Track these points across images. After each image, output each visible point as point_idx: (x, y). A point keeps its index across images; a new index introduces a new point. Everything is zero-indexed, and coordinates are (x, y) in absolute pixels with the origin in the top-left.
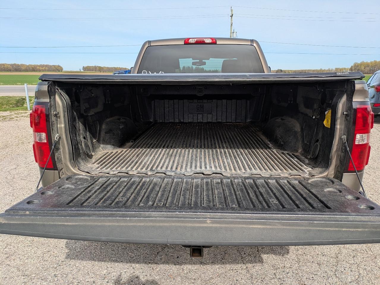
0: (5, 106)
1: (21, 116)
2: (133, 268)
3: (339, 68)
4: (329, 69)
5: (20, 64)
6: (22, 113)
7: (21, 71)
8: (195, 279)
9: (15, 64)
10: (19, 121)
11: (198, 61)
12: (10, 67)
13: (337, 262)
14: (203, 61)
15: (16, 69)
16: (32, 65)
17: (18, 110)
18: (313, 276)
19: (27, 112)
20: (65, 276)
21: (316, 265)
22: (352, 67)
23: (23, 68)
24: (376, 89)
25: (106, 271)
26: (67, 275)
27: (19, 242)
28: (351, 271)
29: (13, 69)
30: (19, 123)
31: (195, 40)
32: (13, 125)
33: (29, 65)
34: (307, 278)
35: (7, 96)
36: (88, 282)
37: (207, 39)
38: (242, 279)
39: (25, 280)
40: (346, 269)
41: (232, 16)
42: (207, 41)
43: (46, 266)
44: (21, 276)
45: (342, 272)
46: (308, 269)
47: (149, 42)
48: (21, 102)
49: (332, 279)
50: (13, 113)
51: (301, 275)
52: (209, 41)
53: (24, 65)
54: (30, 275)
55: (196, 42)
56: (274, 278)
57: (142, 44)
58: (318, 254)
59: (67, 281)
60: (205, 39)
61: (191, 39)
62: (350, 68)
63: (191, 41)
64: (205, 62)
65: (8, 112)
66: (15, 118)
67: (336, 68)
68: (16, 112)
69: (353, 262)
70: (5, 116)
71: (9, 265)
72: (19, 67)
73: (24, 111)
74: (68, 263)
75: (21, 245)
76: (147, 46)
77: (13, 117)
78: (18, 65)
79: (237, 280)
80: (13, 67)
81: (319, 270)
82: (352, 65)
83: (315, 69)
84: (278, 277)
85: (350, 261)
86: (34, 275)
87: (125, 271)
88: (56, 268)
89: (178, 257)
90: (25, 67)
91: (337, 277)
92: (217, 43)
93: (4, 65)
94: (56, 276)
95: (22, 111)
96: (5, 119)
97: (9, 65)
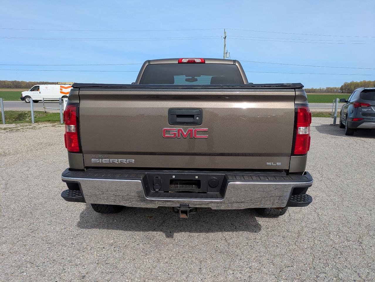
0: (8, 120)
1: (26, 128)
2: (135, 239)
3: (330, 87)
4: (320, 88)
5: (20, 81)
6: (27, 125)
7: (21, 88)
8: (184, 246)
9: (15, 81)
10: (25, 132)
11: (191, 77)
12: (11, 84)
13: (298, 236)
14: (195, 77)
15: (16, 86)
16: (32, 82)
17: (22, 122)
18: (278, 245)
19: (32, 124)
20: (80, 244)
21: (281, 238)
22: (342, 86)
23: (23, 85)
24: (354, 105)
25: (113, 241)
26: (82, 243)
27: (40, 222)
28: (308, 241)
29: (13, 86)
30: (25, 134)
31: (187, 60)
32: (20, 135)
33: (29, 82)
34: (272, 246)
35: (10, 111)
36: (99, 247)
37: (197, 59)
38: (221, 246)
39: (49, 246)
40: (304, 240)
41: (225, 38)
42: (197, 61)
43: (64, 238)
44: (46, 243)
45: (301, 242)
46: (274, 240)
47: (149, 61)
48: (23, 117)
49: (292, 246)
50: (18, 125)
51: (268, 244)
52: (199, 61)
53: (24, 82)
54: (53, 243)
55: (188, 61)
56: (246, 245)
57: (143, 63)
58: (284, 231)
59: (82, 247)
60: (195, 59)
61: (184, 59)
62: (341, 88)
63: (184, 61)
64: (197, 79)
65: (14, 124)
66: (21, 130)
67: (327, 88)
68: (21, 125)
69: (311, 236)
70: (11, 128)
71: (34, 237)
72: (19, 84)
73: (29, 124)
74: (81, 236)
75: (42, 224)
76: (147, 64)
77: (18, 128)
78: (19, 82)
79: (217, 247)
80: (13, 84)
81: (283, 241)
82: (343, 84)
83: (307, 89)
84: (249, 245)
85: (309, 235)
86: (55, 243)
87: (128, 240)
88: (72, 239)
89: (171, 232)
90: (25, 84)
91: (296, 245)
92: (206, 63)
93: (4, 82)
94: (73, 244)
95: (27, 124)
96: (12, 130)
97: (9, 82)
